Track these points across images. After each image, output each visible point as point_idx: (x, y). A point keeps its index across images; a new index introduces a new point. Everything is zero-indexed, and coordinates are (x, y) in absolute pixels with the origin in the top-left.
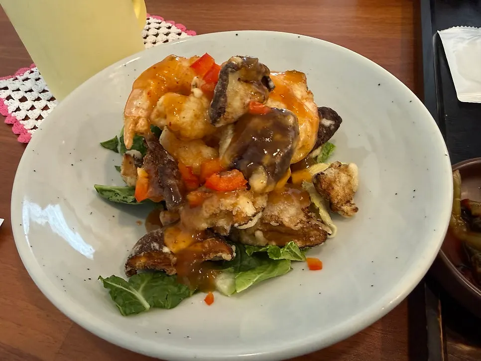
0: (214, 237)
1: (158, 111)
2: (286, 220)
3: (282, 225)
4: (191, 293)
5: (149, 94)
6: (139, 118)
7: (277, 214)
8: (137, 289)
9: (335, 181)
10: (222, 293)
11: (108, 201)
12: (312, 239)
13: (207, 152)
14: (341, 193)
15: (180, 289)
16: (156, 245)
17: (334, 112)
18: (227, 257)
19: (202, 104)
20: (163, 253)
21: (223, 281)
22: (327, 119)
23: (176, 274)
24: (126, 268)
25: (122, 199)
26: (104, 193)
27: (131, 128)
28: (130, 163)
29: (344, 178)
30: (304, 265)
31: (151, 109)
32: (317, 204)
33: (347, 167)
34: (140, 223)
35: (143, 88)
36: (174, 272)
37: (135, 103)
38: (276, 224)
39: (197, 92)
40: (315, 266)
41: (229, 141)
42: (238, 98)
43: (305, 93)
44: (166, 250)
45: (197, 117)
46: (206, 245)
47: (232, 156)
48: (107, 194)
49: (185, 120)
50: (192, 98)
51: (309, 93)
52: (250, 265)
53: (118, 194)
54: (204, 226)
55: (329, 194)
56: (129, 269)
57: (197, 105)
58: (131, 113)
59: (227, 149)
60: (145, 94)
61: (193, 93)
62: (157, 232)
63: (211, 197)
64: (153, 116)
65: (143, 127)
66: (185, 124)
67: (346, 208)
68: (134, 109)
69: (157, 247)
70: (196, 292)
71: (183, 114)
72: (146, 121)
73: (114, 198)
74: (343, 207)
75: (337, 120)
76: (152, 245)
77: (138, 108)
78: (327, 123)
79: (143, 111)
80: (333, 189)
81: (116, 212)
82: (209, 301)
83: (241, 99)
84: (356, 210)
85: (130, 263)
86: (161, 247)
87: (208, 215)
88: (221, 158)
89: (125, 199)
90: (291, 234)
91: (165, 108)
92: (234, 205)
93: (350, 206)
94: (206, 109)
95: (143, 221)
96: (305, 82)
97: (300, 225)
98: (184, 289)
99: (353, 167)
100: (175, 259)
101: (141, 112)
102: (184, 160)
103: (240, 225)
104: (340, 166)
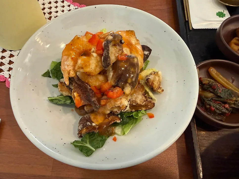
0: (112, 115)
1: (78, 66)
2: (139, 102)
3: (137, 104)
4: (107, 138)
5: (72, 58)
6: (70, 70)
7: (134, 100)
8: (86, 143)
9: (154, 81)
10: (118, 135)
11: (56, 104)
12: (149, 107)
13: (101, 78)
14: (157, 85)
15: (102, 138)
16: (89, 123)
17: (148, 48)
18: (118, 121)
19: (98, 60)
20: (92, 126)
21: (118, 130)
22: (146, 51)
23: (99, 132)
24: (78, 135)
25: (64, 102)
26: (53, 101)
27: (67, 76)
28: (63, 85)
29: (157, 78)
30: (146, 116)
31: (74, 66)
32: (148, 90)
33: (157, 73)
34: (72, 110)
35: (69, 55)
36: (98, 131)
37: (66, 63)
38: (135, 104)
39: (95, 55)
40: (151, 116)
41: (111, 74)
42: (113, 55)
43: (136, 41)
44: (94, 124)
45: (96, 66)
46: (110, 119)
47: (115, 81)
48: (55, 101)
49: (92, 69)
50: (93, 58)
51: (138, 40)
52: (127, 121)
53: (60, 100)
54: (109, 112)
55: (152, 87)
56: (79, 135)
57: (95, 60)
58: (65, 68)
59: (112, 78)
60: (70, 59)
61: (93, 55)
62: (87, 117)
63: (110, 101)
64: (76, 68)
65: (73, 75)
66: (92, 71)
67: (159, 90)
68: (66, 66)
69: (90, 124)
70: (109, 137)
71: (91, 67)
72: (74, 72)
73: (59, 103)
74: (158, 91)
75: (150, 50)
76: (87, 124)
77: (68, 66)
78: (146, 53)
79: (71, 67)
80: (154, 84)
81: (61, 108)
82: (115, 139)
83: (114, 55)
84: (163, 91)
85: (80, 132)
86: (91, 124)
87: (110, 108)
88: (109, 82)
89: (65, 103)
90: (141, 106)
91: (82, 65)
92: (121, 103)
93: (161, 89)
94: (100, 61)
95: (74, 109)
96: (135, 35)
97: (144, 103)
98: (104, 138)
99: (160, 73)
100: (98, 127)
101: (70, 68)
102: (92, 83)
103: (124, 110)
104: (155, 73)
